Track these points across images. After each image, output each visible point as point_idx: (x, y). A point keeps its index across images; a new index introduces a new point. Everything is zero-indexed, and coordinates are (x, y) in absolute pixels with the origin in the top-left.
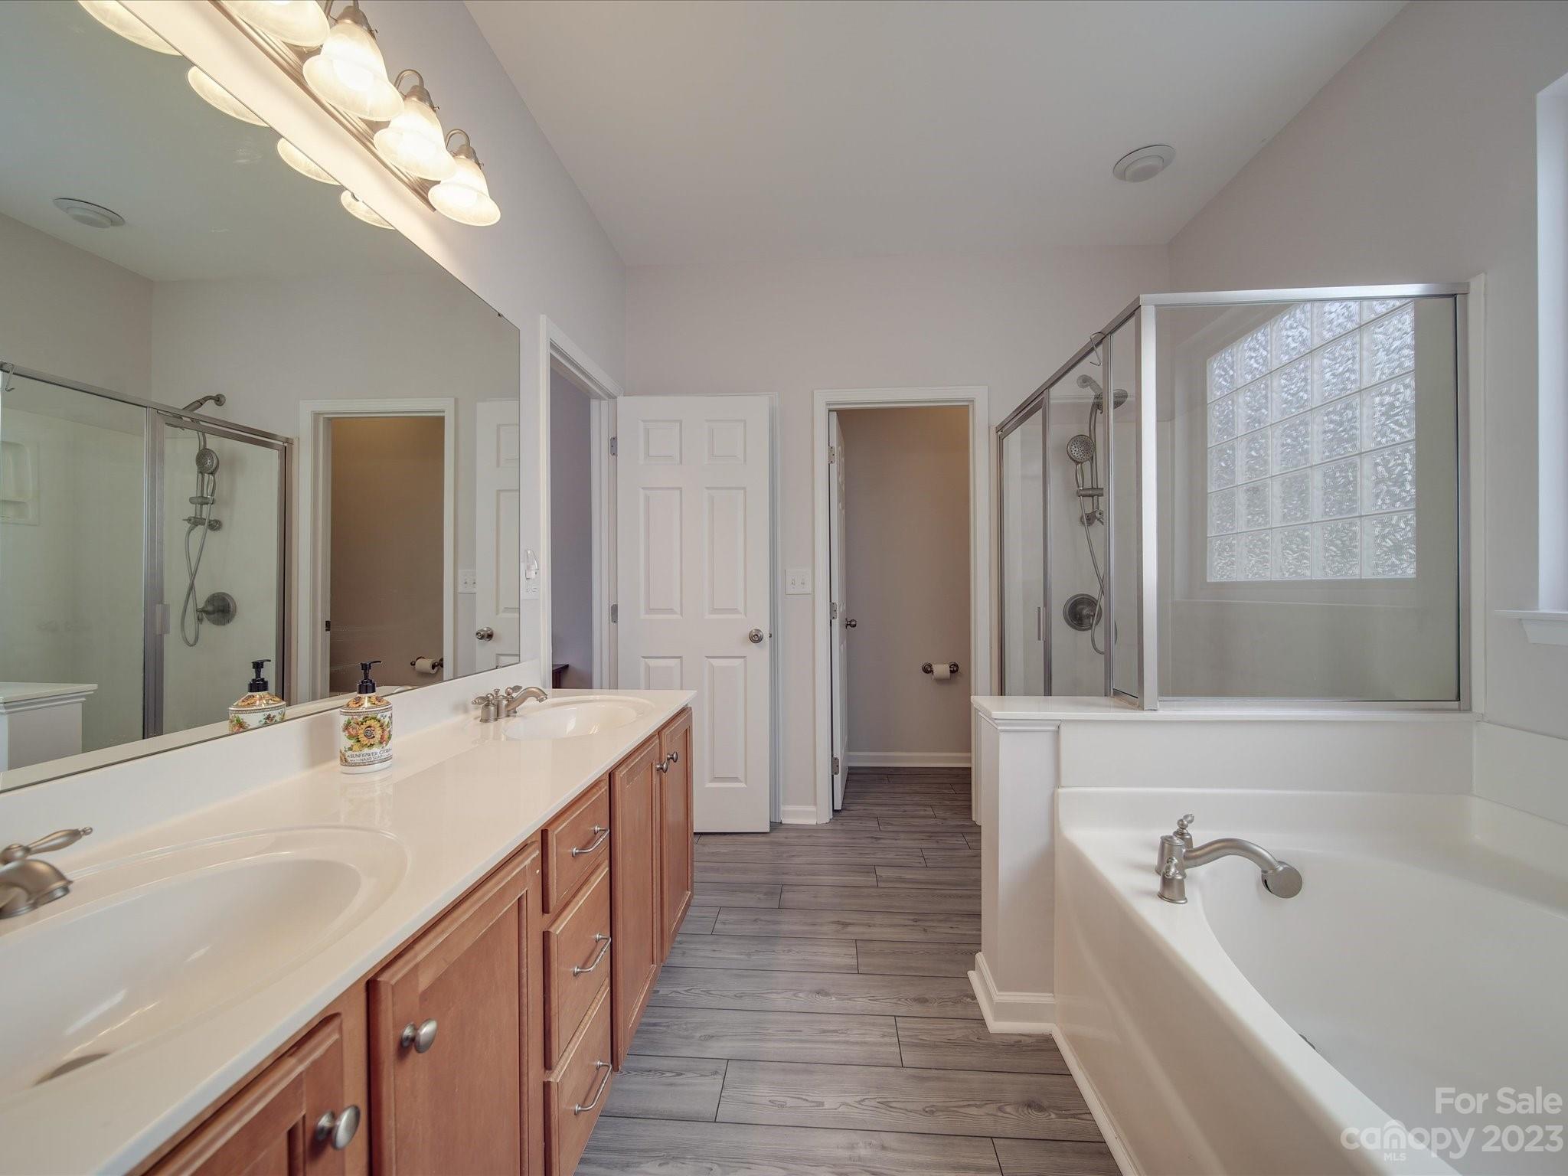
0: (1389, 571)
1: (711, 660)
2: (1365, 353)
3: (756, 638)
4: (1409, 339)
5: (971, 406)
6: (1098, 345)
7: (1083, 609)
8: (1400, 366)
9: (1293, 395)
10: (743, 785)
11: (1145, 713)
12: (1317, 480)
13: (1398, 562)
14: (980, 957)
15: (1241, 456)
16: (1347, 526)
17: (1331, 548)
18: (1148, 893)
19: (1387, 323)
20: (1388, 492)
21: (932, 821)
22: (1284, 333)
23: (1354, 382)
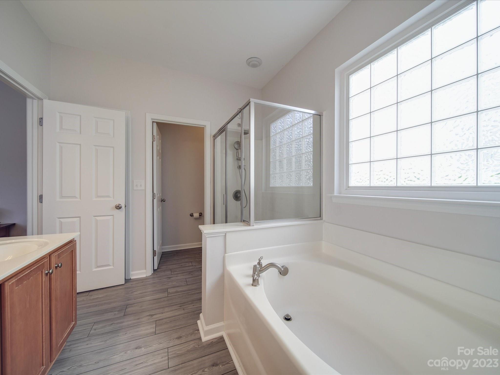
0: (308, 184)
1: (96, 217)
2: (303, 128)
3: (118, 207)
4: (312, 125)
5: (205, 128)
6: (240, 112)
7: (238, 195)
8: (310, 132)
9: (289, 137)
10: (112, 267)
11: (251, 227)
12: (294, 160)
13: (309, 182)
14: (201, 315)
15: (278, 151)
16: (300, 172)
17: (296, 178)
18: (249, 285)
19: (308, 120)
20: (308, 164)
21: (191, 268)
22: (287, 119)
23: (301, 135)
